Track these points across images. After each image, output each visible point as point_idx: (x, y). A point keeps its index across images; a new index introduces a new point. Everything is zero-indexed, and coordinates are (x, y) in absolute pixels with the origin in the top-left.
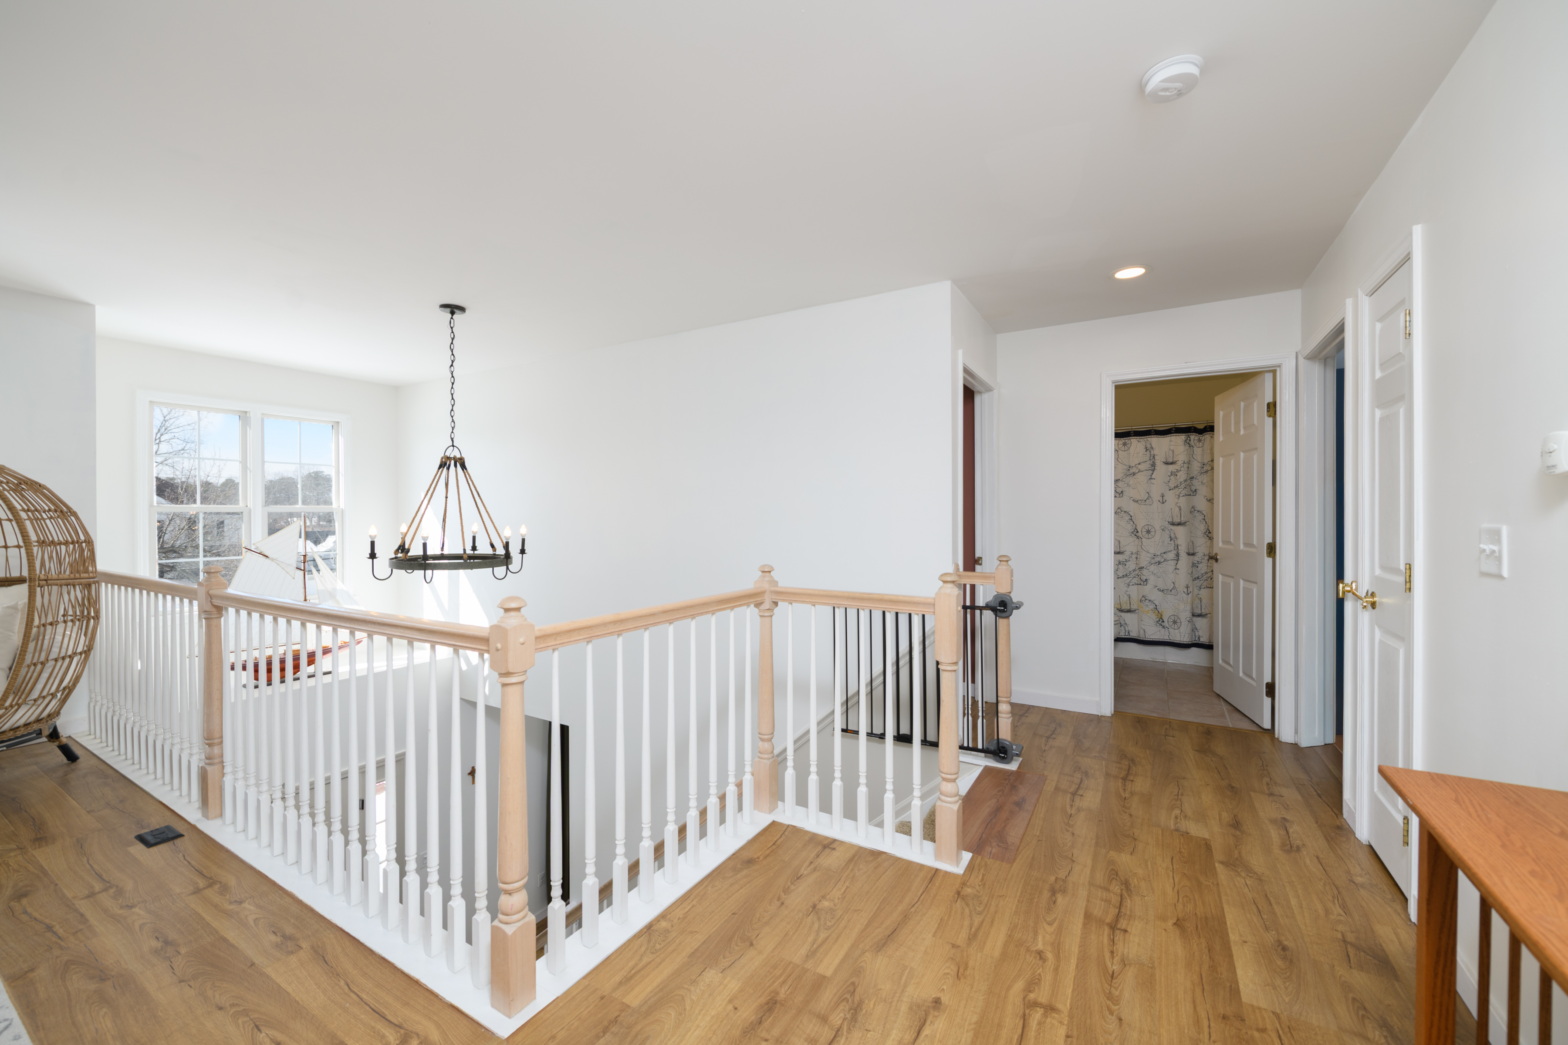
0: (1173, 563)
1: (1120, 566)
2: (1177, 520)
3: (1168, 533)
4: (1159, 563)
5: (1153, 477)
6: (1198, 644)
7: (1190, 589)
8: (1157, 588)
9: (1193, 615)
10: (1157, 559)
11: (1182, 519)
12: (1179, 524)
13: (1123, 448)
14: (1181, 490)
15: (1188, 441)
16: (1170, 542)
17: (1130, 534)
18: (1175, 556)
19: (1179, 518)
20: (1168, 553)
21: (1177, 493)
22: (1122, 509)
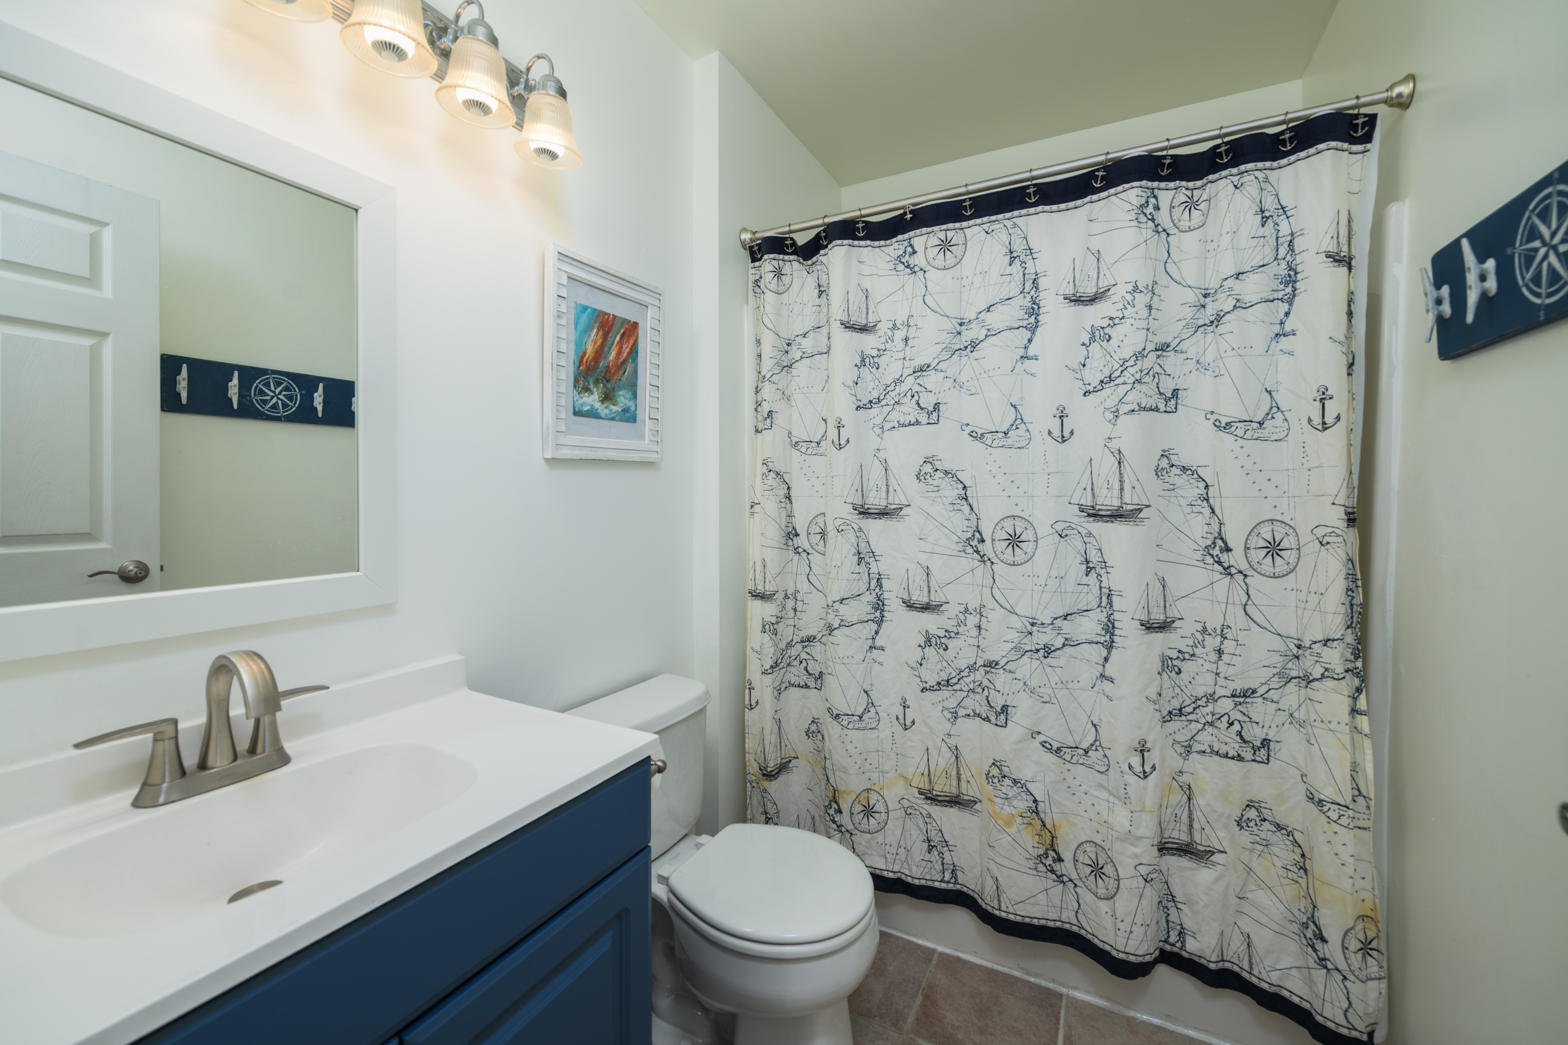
0: (1098, 653)
1: (930, 652)
2: (1108, 500)
3: (1080, 546)
4: (1048, 651)
5: (1031, 352)
6: (1177, 955)
7: (1153, 758)
8: (1041, 738)
9: (1163, 849)
10: (1042, 638)
11: (1127, 499)
12: (1117, 515)
13: (940, 261)
14: (1122, 390)
15: (1150, 209)
16: (1085, 580)
17: (960, 547)
18: (1099, 629)
19: (1116, 493)
20: (1078, 619)
21: (1110, 403)
22: (938, 464)
